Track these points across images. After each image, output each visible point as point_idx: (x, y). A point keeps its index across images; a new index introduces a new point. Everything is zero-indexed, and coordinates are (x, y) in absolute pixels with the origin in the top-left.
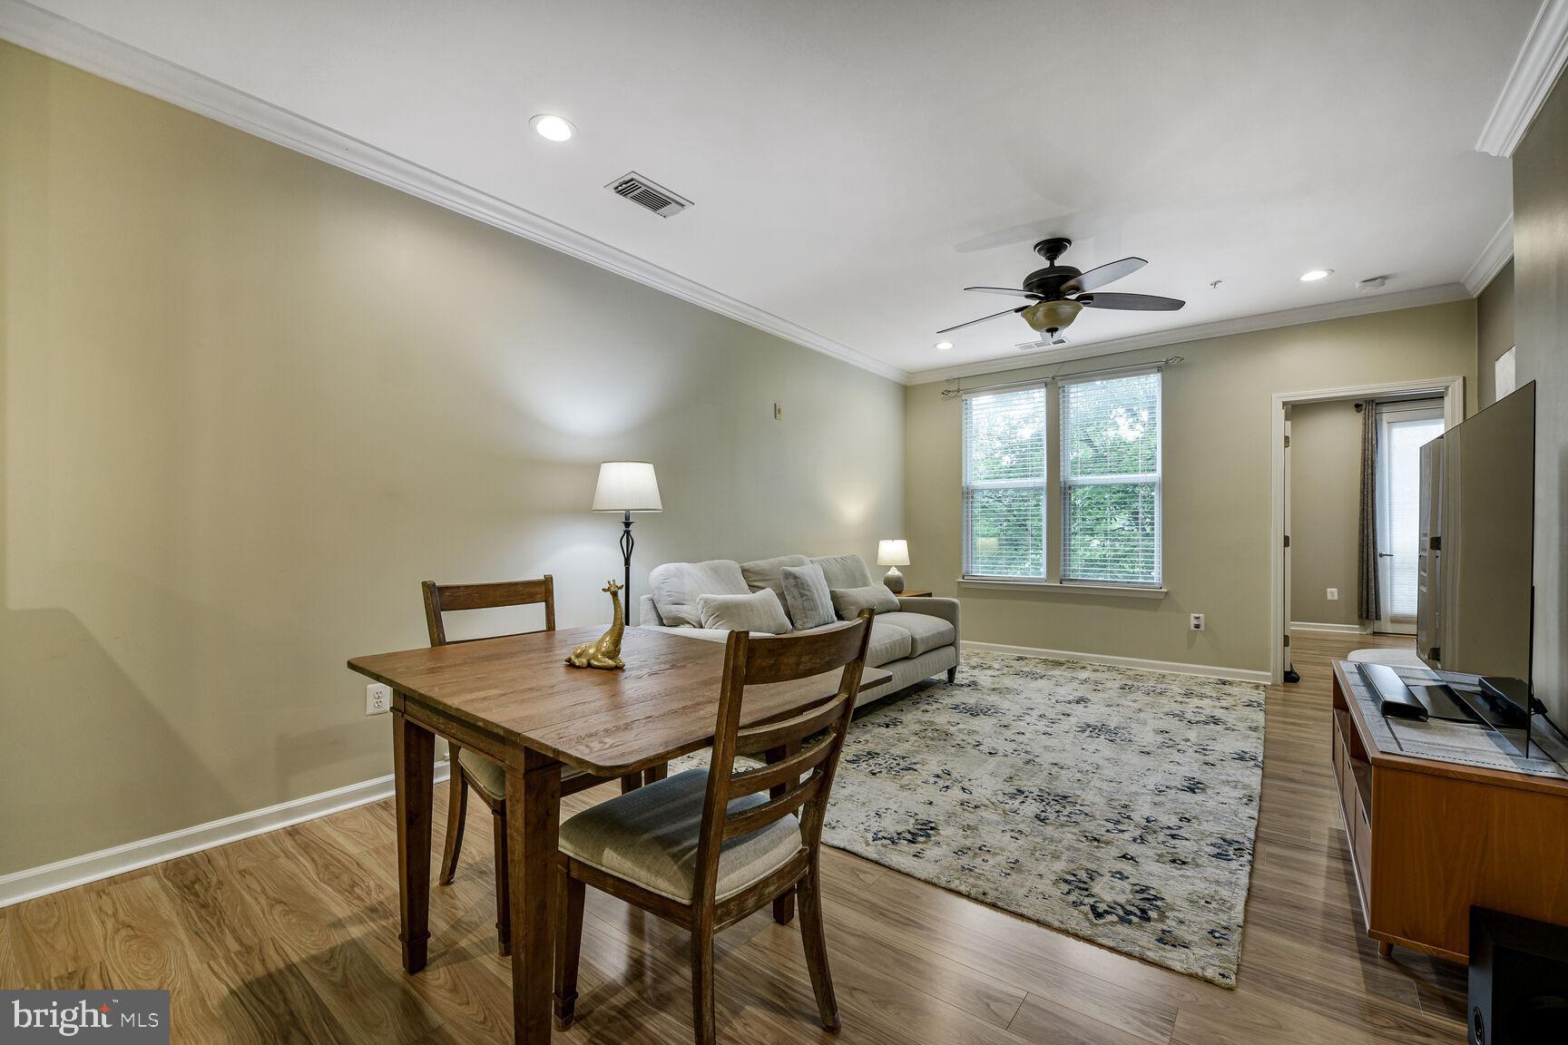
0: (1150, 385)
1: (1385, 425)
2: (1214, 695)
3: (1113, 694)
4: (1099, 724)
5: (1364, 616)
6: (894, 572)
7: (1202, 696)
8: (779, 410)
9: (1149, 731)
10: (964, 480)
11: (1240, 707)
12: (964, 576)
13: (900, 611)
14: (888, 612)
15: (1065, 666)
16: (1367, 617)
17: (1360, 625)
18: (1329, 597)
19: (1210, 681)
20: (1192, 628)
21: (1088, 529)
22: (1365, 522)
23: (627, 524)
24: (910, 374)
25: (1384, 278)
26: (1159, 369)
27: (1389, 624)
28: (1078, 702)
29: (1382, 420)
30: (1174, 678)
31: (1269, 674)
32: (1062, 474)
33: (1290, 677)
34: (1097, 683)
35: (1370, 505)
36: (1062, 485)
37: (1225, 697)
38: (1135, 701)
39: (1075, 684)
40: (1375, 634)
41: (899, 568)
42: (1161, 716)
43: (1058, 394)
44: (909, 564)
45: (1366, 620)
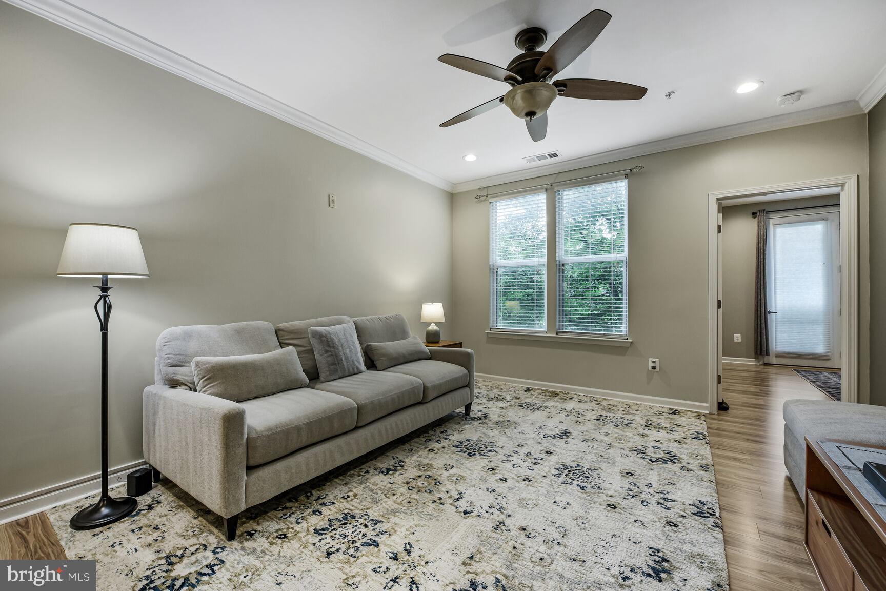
0: (619, 190)
1: (771, 227)
2: (668, 426)
3: (590, 425)
4: (574, 465)
5: (759, 352)
6: (433, 327)
7: (659, 428)
8: (333, 201)
9: (616, 473)
10: (491, 260)
11: (689, 441)
12: (491, 329)
13: (430, 359)
14: (420, 360)
15: (559, 397)
16: (761, 354)
17: (755, 358)
18: (735, 340)
19: (664, 410)
20: (650, 369)
21: (580, 295)
22: (759, 290)
23: (105, 289)
24: (454, 185)
25: (801, 92)
26: (626, 176)
27: (774, 358)
28: (561, 437)
29: (769, 223)
30: (636, 408)
31: (707, 405)
32: (557, 255)
33: (723, 407)
34: (580, 414)
35: (762, 279)
36: (558, 262)
37: (677, 428)
38: (607, 434)
39: (562, 416)
40: (765, 364)
41: (437, 324)
42: (627, 452)
43: (555, 197)
44: (444, 321)
45: (760, 356)
